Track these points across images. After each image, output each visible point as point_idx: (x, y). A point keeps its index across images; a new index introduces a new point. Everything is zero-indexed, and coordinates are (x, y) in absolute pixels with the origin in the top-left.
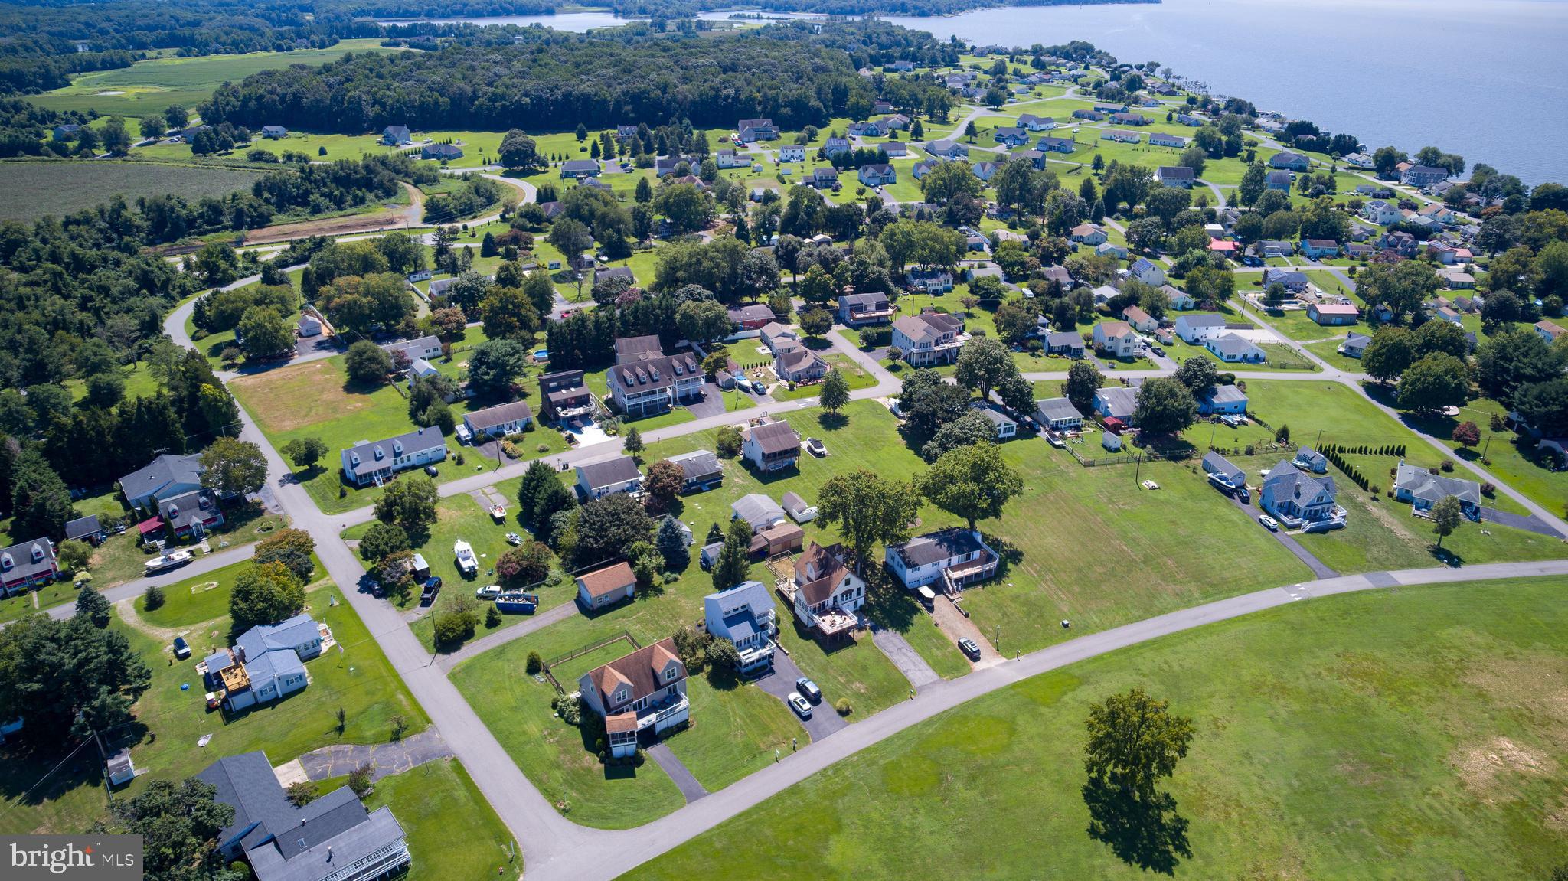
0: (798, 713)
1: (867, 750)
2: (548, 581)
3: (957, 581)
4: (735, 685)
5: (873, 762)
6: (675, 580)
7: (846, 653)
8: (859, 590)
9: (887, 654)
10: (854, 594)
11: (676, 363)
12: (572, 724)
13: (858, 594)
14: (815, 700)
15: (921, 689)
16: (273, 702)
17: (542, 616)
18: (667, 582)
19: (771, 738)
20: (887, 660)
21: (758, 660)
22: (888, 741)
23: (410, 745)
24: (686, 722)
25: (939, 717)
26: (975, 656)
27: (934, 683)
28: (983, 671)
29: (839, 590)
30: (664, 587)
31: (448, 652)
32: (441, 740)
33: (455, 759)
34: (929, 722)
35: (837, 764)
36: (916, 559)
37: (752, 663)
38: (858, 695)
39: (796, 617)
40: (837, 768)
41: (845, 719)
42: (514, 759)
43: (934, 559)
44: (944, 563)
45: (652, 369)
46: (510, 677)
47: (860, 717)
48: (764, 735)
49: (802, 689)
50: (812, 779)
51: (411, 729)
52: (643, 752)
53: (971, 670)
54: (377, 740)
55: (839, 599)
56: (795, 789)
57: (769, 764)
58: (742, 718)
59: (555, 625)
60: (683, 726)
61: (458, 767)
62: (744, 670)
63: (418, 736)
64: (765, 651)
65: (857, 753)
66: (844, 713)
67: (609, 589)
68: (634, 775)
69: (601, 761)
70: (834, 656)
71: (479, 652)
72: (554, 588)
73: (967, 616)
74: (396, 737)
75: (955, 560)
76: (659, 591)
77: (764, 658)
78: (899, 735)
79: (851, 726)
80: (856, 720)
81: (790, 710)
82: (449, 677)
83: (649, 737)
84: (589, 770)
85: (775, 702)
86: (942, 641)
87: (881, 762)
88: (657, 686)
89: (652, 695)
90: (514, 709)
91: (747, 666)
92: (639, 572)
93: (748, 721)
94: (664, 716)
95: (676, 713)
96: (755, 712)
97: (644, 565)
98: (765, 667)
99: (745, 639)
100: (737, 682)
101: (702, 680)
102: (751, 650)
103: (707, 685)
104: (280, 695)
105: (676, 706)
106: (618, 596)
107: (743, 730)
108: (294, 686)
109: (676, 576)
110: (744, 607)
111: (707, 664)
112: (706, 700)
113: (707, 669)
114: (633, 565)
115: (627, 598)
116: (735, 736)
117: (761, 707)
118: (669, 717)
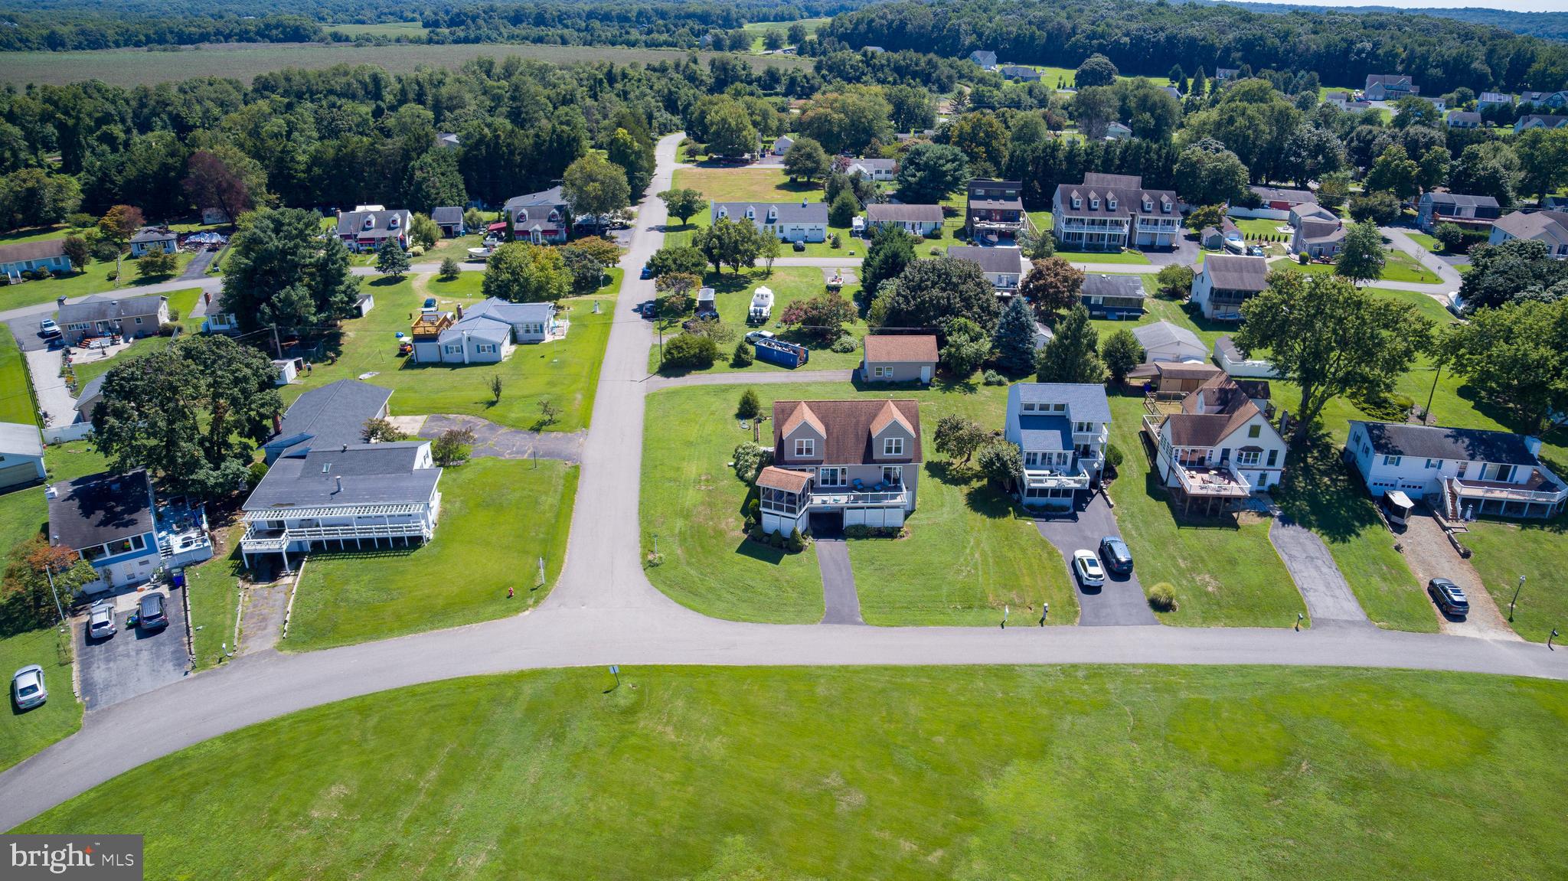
0: (1079, 578)
1: (1170, 669)
2: (837, 346)
4: (1004, 513)
5: (1170, 689)
6: (1000, 383)
7: (1213, 535)
8: (1273, 454)
9: (1284, 558)
10: (1264, 457)
11: (1146, 198)
13: (1271, 461)
14: (1120, 572)
15: (1321, 623)
17: (801, 374)
18: (988, 384)
19: (1013, 595)
20: (1280, 564)
21: (1055, 492)
22: (1215, 670)
23: (547, 440)
24: (899, 529)
25: (1338, 671)
26: (1455, 612)
27: (1353, 623)
28: (1463, 639)
29: (1235, 439)
30: (980, 388)
31: (668, 376)
32: (581, 445)
33: (577, 468)
34: (1315, 672)
35: (1101, 667)
36: (1399, 442)
37: (1043, 492)
38: (1201, 593)
39: (1155, 468)
40: (1096, 672)
41: (1157, 615)
42: (643, 490)
43: (1432, 451)
44: (1451, 466)
46: (713, 413)
47: (1189, 621)
48: (1005, 586)
49: (1106, 553)
50: (1043, 671)
51: (558, 426)
52: (809, 541)
53: (1437, 630)
55: (1233, 456)
56: (1004, 673)
57: (986, 624)
58: (983, 554)
59: (808, 384)
60: (890, 533)
61: (574, 475)
62: (1027, 500)
63: (561, 435)
64: (1070, 483)
65: (1148, 667)
66: (1160, 606)
67: (895, 359)
68: (777, 562)
69: (745, 531)
70: (1187, 532)
71: (701, 383)
72: (841, 355)
73: (1466, 555)
74: (537, 429)
75: (1474, 468)
76: (972, 389)
77: (1067, 492)
78: (1242, 670)
79: (1161, 627)
80: (1175, 623)
81: (1069, 571)
82: (647, 397)
85: (1051, 554)
86: (1399, 574)
87: (1183, 694)
88: (868, 457)
90: (689, 444)
91: (1032, 492)
92: (949, 354)
93: (991, 560)
94: (860, 503)
95: (882, 508)
96: (1010, 555)
97: (958, 347)
98: (1063, 508)
99: (1044, 455)
100: (1009, 512)
101: (958, 494)
102: (1048, 472)
103: (962, 500)
104: (467, 361)
105: (885, 497)
106: (907, 375)
107: (976, 569)
108: (485, 356)
109: (1004, 379)
110: (1059, 407)
111: (979, 478)
112: (945, 516)
113: (976, 484)
114: (941, 343)
115: (919, 380)
116: (959, 572)
117: (1023, 550)
118: (868, 508)
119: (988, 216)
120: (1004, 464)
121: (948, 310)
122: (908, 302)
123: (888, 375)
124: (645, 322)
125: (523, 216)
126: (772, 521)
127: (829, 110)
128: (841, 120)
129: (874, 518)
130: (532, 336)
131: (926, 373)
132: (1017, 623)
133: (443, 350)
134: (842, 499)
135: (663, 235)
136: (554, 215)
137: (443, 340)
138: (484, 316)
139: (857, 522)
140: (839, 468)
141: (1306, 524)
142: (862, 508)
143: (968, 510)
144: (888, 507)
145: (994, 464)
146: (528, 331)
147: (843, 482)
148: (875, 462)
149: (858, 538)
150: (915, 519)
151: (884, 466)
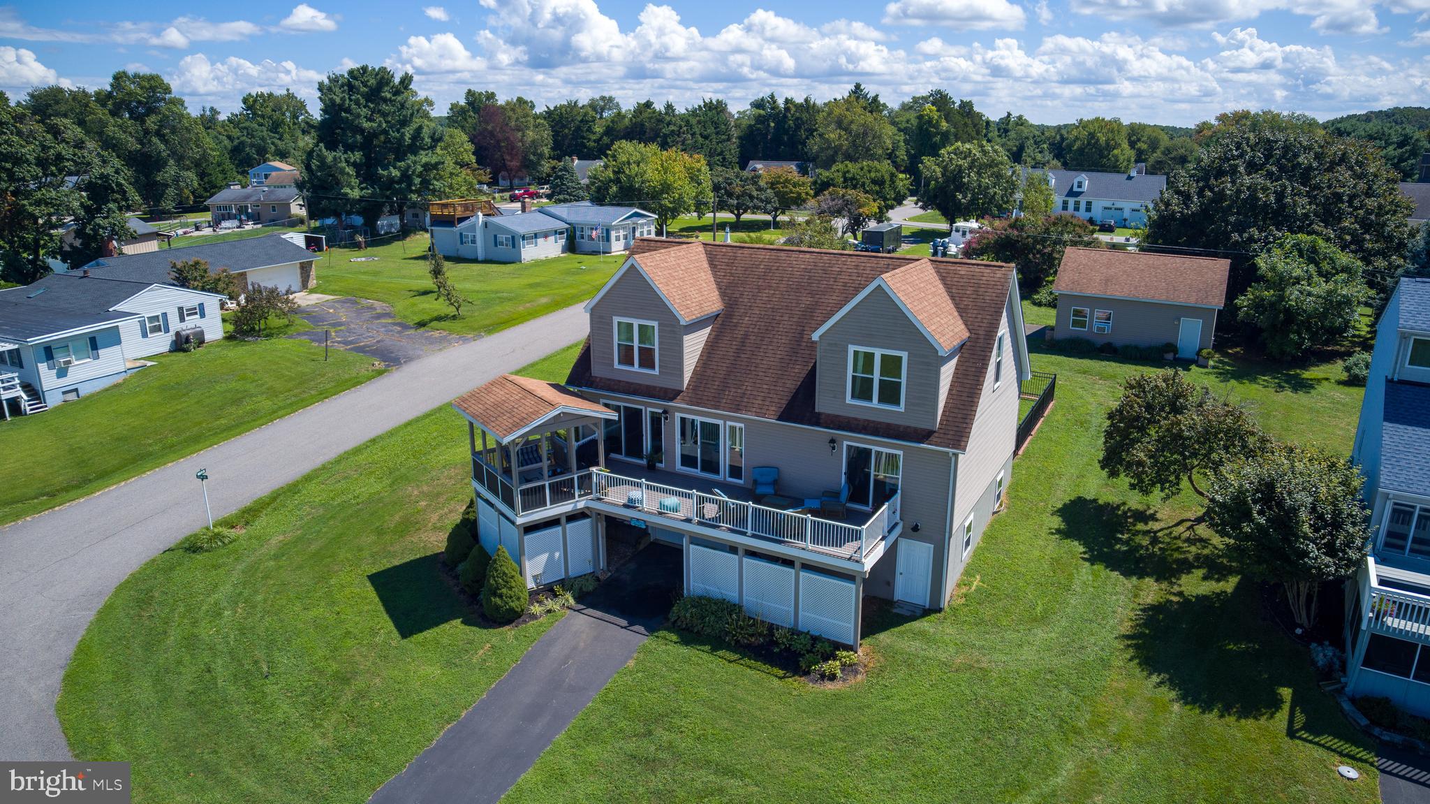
16: (467, 261)
18: (1351, 382)
32: (443, 349)
33: (381, 373)
51: (454, 324)
52: (562, 610)
63: (442, 334)
67: (1121, 291)
94: (731, 532)
95: (788, 562)
100: (1274, 704)
108: (502, 252)
113: (1194, 585)
118: (752, 554)
120: (1285, 520)
131: (1191, 334)
133: (458, 238)
137: (457, 225)
138: (541, 211)
139: (716, 591)
140: (720, 421)
143: (1121, 658)
144: (803, 564)
145: (1247, 516)
147: (735, 471)
148: (816, 419)
149: (690, 636)
150: (922, 634)
151: (850, 441)
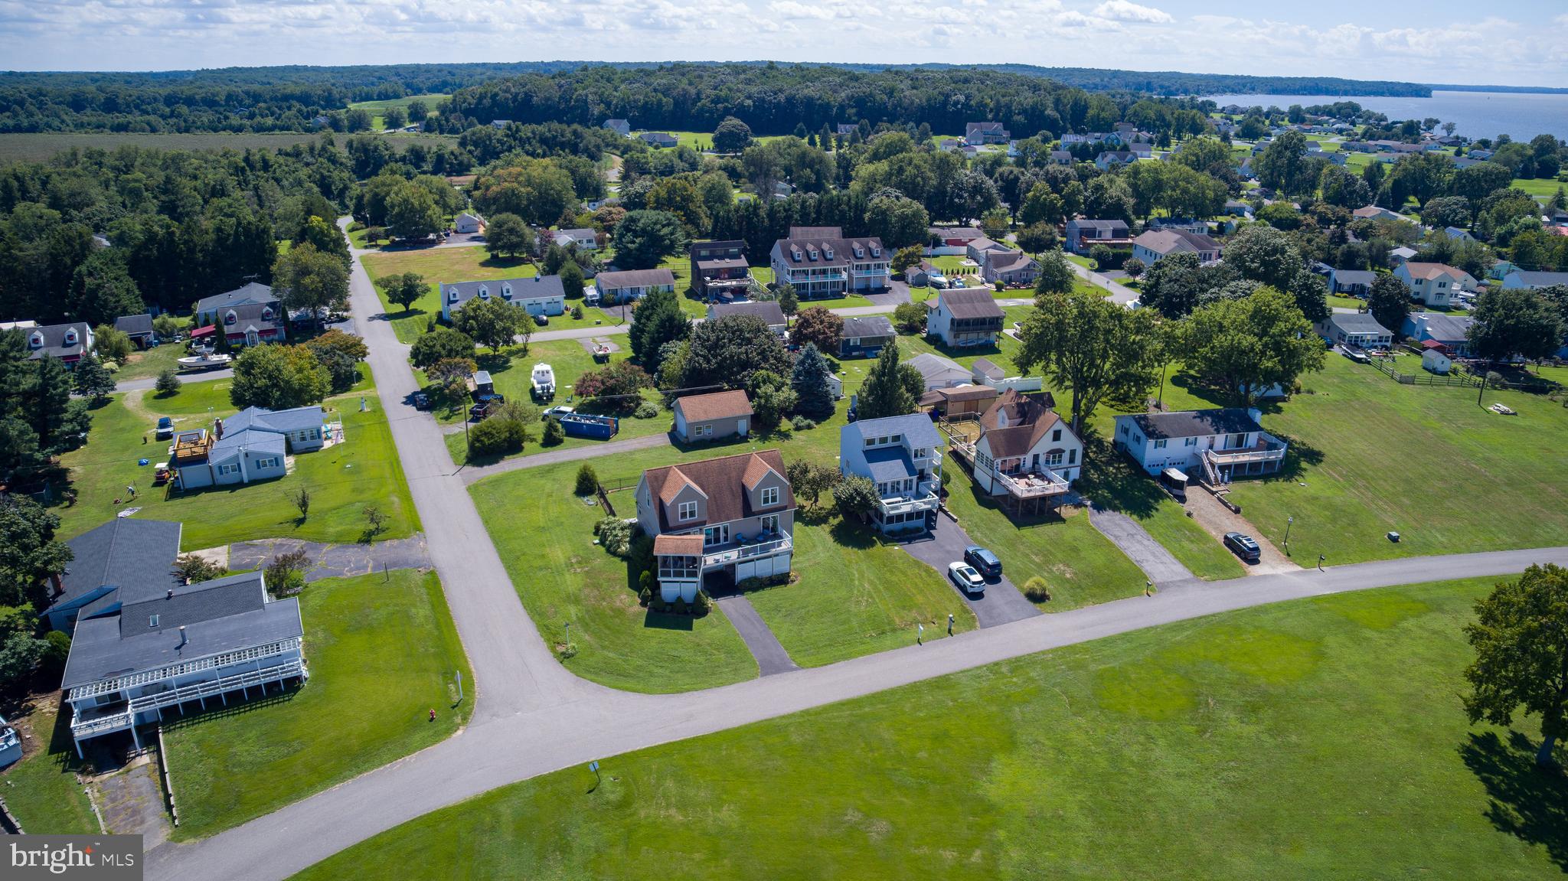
0: (963, 588)
1: (1071, 649)
2: (639, 412)
3: (1223, 468)
4: (872, 544)
5: (1081, 666)
6: (809, 427)
7: (1048, 530)
8: (1073, 452)
9: (1112, 539)
10: (1066, 456)
11: (856, 245)
12: (615, 554)
13: (1072, 460)
14: (992, 575)
15: (1163, 587)
16: (233, 487)
17: (617, 444)
18: (798, 428)
19: (914, 614)
20: (1111, 545)
21: (910, 516)
22: (1107, 642)
23: (383, 550)
24: (787, 575)
25: (1195, 622)
26: (1251, 557)
27: (1185, 581)
28: (1265, 577)
29: (1043, 445)
30: (793, 433)
31: (481, 465)
32: (424, 550)
33: (432, 573)
34: (1179, 626)
35: (1018, 659)
36: (1162, 428)
37: (900, 518)
38: (1062, 580)
39: (975, 482)
40: (1017, 665)
41: (1038, 606)
42: (515, 583)
43: (1189, 432)
44: (1203, 441)
45: (825, 247)
46: (550, 495)
47: (1061, 607)
48: (904, 608)
49: (972, 559)
50: (975, 674)
51: (389, 533)
52: (710, 602)
53: (1245, 574)
54: (340, 540)
55: (1042, 460)
56: (942, 683)
57: (905, 644)
58: (871, 583)
59: (631, 453)
60: (782, 580)
61: (433, 582)
62: (887, 527)
63: (395, 542)
64: (921, 505)
65: (1054, 651)
66: (1037, 597)
67: (713, 416)
68: (690, 628)
69: (643, 604)
70: (1027, 532)
71: (520, 468)
72: (647, 421)
73: (1237, 511)
74: (366, 539)
75: (1220, 439)
76: (786, 436)
77: (919, 514)
78: (1126, 637)
79: (1046, 616)
80: (1054, 610)
81: (950, 584)
82: (469, 489)
83: (722, 583)
84: (619, 612)
85: (927, 570)
86: (1198, 535)
87: (1093, 667)
88: (747, 511)
89: (735, 523)
90: (542, 529)
91: (891, 519)
92: (759, 405)
93: (881, 588)
94: (751, 556)
95: (770, 557)
96: (894, 578)
97: (768, 397)
98: (918, 530)
99: (893, 483)
100: (875, 542)
101: (822, 533)
102: (900, 499)
103: (830, 539)
104: (246, 480)
105: (773, 546)
106: (725, 431)
107: (872, 597)
108: (266, 472)
109: (812, 423)
110: (896, 438)
111: (835, 516)
112: (822, 555)
113: (833, 522)
114: (751, 396)
115: (736, 434)
116: (858, 603)
117: (904, 573)
118: (758, 559)
119: (716, 274)
120: (864, 497)
121: (746, 365)
122: (708, 362)
123: (707, 433)
124: (421, 413)
125: (231, 317)
126: (671, 588)
127: (515, 185)
128: (528, 194)
129: (763, 568)
130: (309, 443)
131: (743, 426)
132: (930, 638)
133: (216, 471)
134: (733, 555)
135: (388, 323)
136: (268, 314)
137: (214, 461)
138: (252, 428)
139: (750, 575)
140: (721, 525)
141: (1115, 509)
142: (752, 560)
143: (839, 546)
144: (777, 555)
145: (854, 499)
146: (303, 439)
147: (726, 539)
148: (754, 514)
149: (755, 590)
151: (762, 517)
